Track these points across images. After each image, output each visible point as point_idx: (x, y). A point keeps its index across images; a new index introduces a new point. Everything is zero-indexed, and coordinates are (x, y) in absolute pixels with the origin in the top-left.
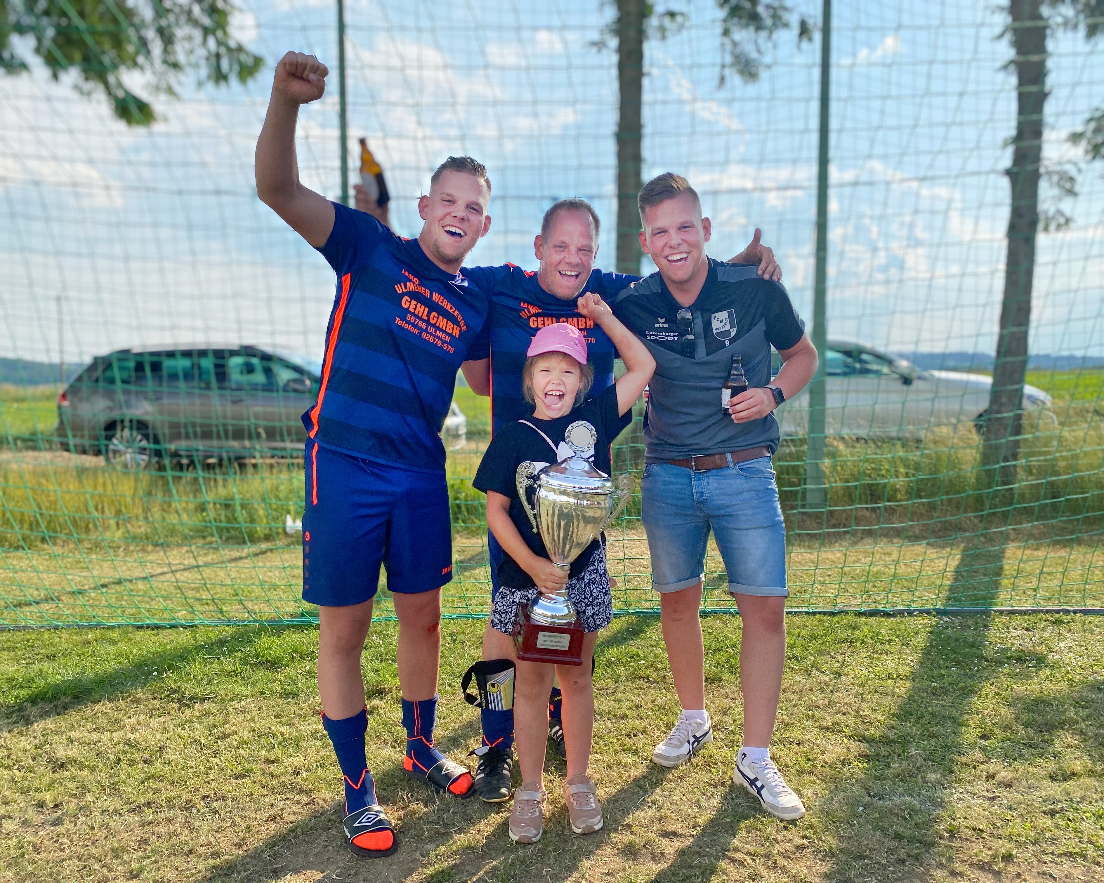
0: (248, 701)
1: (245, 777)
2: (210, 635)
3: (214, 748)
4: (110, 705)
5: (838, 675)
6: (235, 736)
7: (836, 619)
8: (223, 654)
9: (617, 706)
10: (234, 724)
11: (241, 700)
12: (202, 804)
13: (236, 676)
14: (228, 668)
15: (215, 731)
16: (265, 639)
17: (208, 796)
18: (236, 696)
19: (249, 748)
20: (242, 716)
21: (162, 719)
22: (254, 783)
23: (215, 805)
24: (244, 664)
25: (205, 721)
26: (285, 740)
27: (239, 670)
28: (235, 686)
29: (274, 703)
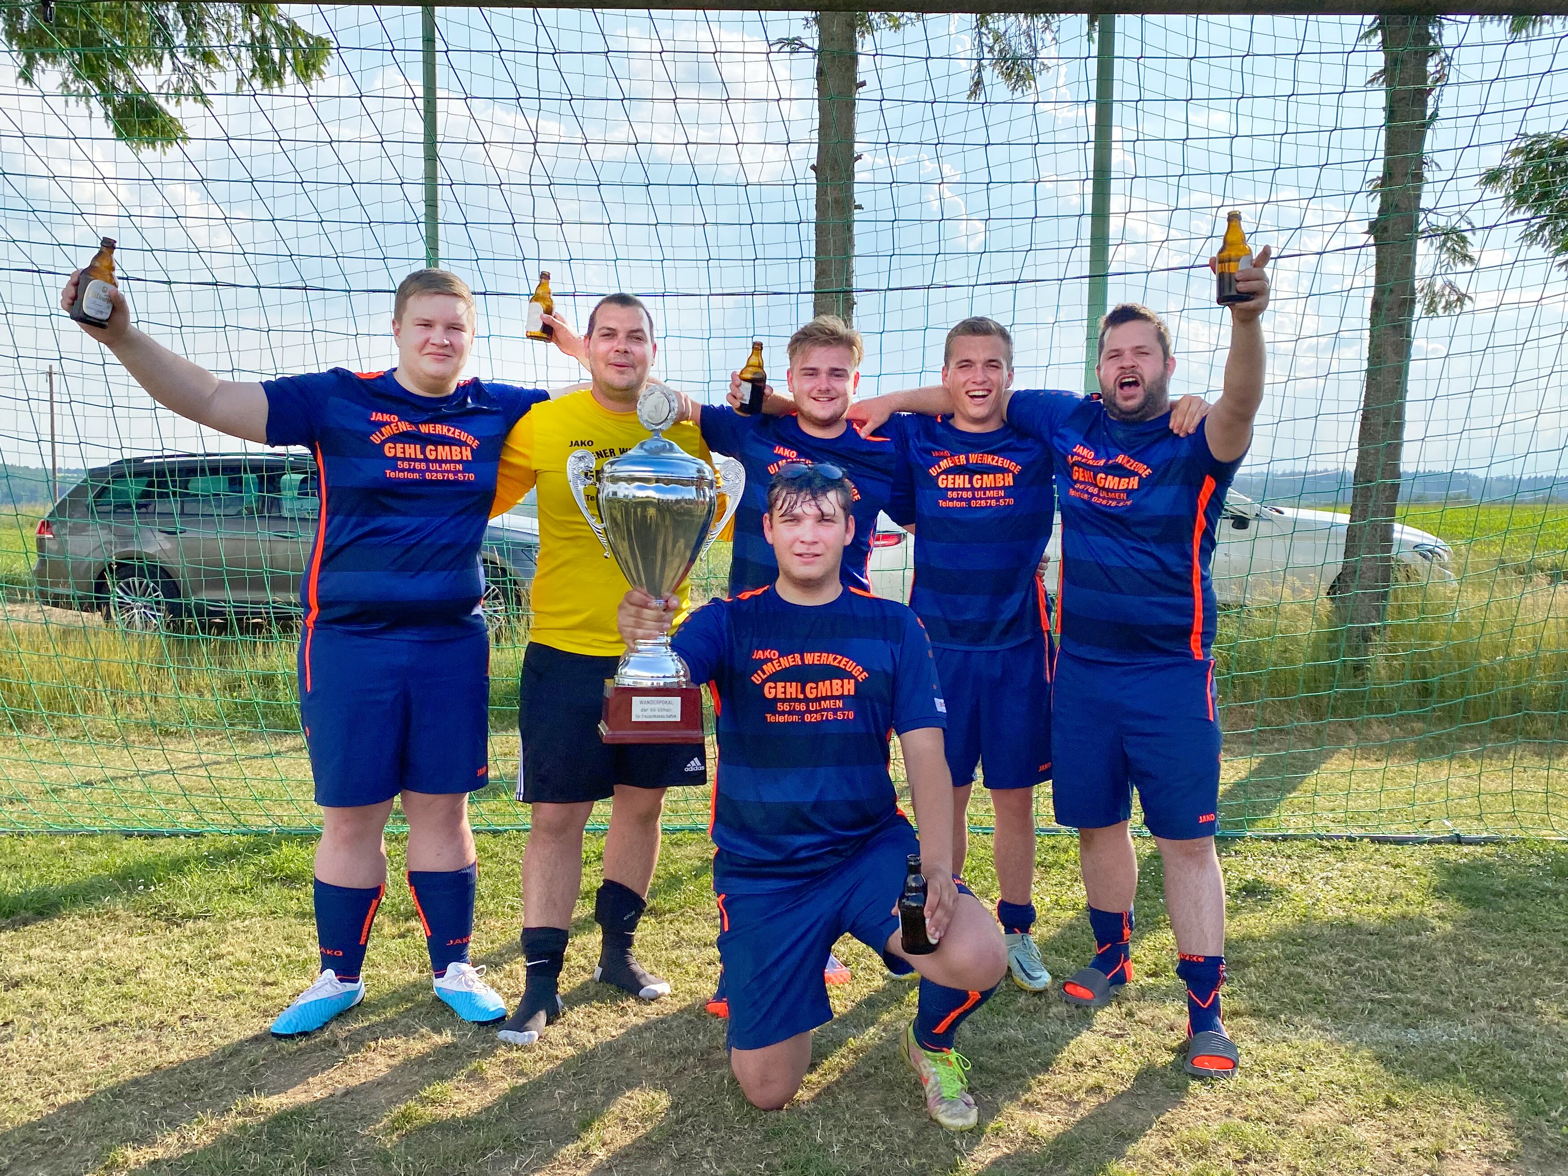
0: (253, 920)
1: (233, 998)
2: (219, 844)
3: (202, 969)
4: (80, 922)
6: (230, 957)
8: (231, 866)
10: (231, 945)
11: (245, 919)
12: (179, 1024)
13: (245, 893)
14: (234, 882)
15: (207, 951)
16: (287, 850)
17: (187, 1017)
18: (240, 915)
19: (245, 970)
20: (242, 936)
21: (144, 938)
22: (244, 1004)
23: (194, 1025)
24: (256, 879)
25: (197, 941)
26: (290, 962)
27: (249, 886)
28: (241, 904)
29: (286, 924)
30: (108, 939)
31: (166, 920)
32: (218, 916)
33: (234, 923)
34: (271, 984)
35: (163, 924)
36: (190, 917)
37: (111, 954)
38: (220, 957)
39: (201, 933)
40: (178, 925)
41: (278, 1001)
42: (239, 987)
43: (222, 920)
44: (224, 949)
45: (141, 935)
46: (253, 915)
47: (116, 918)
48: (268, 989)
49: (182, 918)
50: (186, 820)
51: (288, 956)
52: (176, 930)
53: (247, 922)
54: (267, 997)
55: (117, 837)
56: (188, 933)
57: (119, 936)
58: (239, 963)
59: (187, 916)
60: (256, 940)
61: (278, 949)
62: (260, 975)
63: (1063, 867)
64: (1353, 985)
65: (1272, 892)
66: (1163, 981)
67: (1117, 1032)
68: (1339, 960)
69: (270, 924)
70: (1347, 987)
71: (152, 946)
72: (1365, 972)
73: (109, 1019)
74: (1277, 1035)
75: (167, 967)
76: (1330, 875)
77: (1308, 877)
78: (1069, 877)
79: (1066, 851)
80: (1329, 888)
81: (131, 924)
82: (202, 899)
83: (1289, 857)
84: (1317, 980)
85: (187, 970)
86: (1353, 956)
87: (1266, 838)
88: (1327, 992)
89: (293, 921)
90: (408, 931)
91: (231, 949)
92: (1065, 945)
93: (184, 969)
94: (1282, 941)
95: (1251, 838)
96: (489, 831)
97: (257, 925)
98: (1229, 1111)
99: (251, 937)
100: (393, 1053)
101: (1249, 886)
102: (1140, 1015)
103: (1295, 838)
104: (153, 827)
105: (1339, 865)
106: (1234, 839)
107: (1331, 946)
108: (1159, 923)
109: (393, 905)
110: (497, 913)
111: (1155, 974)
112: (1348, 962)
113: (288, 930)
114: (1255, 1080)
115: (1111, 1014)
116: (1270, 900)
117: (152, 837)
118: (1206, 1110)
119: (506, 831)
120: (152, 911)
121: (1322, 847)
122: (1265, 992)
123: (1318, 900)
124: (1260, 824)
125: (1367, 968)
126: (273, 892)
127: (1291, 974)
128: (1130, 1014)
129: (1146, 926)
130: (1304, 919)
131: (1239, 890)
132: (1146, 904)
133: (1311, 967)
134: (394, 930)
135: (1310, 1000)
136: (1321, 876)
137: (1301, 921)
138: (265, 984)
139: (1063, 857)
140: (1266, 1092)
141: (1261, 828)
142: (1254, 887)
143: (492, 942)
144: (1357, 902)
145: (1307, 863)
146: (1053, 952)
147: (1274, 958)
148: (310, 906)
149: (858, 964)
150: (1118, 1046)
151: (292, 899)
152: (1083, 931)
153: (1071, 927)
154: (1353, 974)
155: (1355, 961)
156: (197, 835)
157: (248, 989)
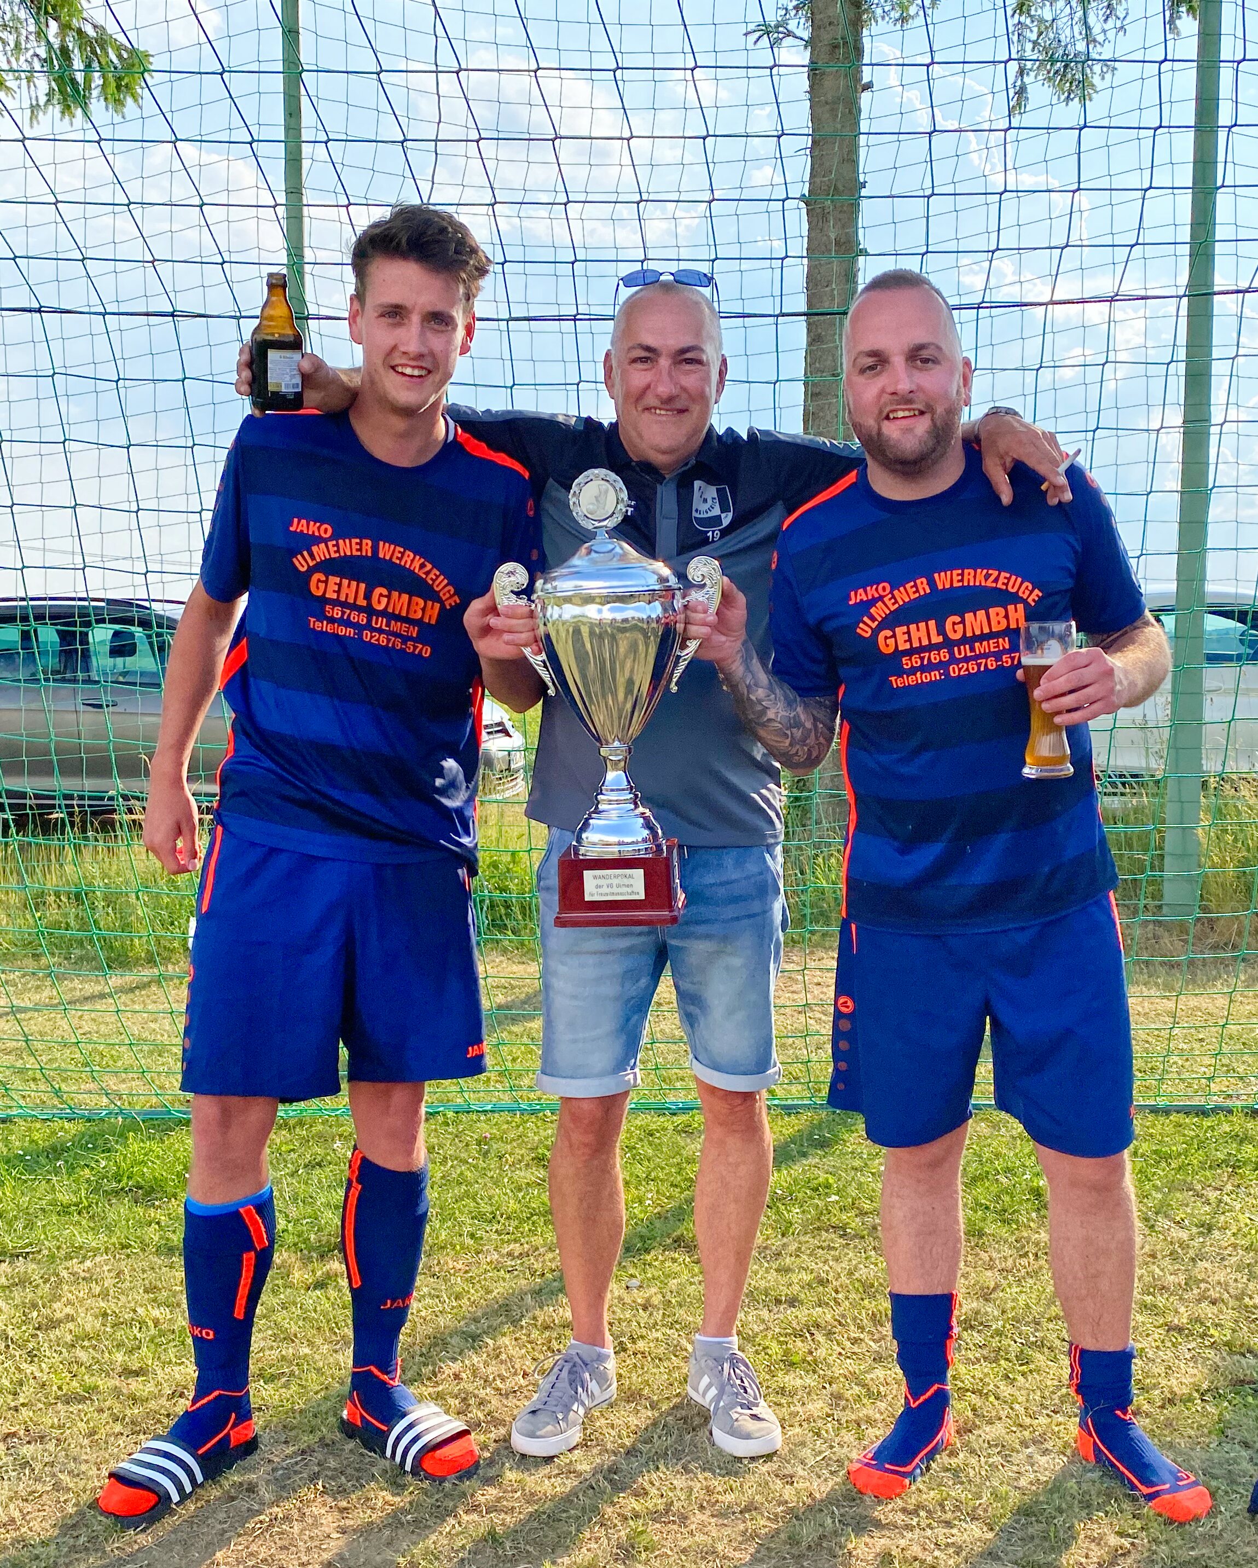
0: (98, 1259)
1: (82, 1400)
2: (36, 1136)
3: (30, 1345)
5: (1208, 1228)
6: (71, 1325)
7: (1207, 1123)
8: (57, 1172)
9: (783, 1280)
10: (69, 1303)
11: (85, 1257)
13: (81, 1214)
14: (65, 1197)
15: (35, 1314)
16: (135, 1145)
17: (14, 1435)
18: (78, 1252)
27: (85, 1203)
33: (69, 1264)
36: (5, 1255)
54: (134, 1399)
58: (85, 1336)
61: (140, 1311)
62: (119, 1357)
69: (122, 1266)
82: (19, 1225)
85: (7, 1347)
89: (156, 1260)
91: (69, 1310)
97: (103, 1264)
99: (97, 1290)
110: (453, 1246)
113: (150, 1275)
151: (149, 1223)
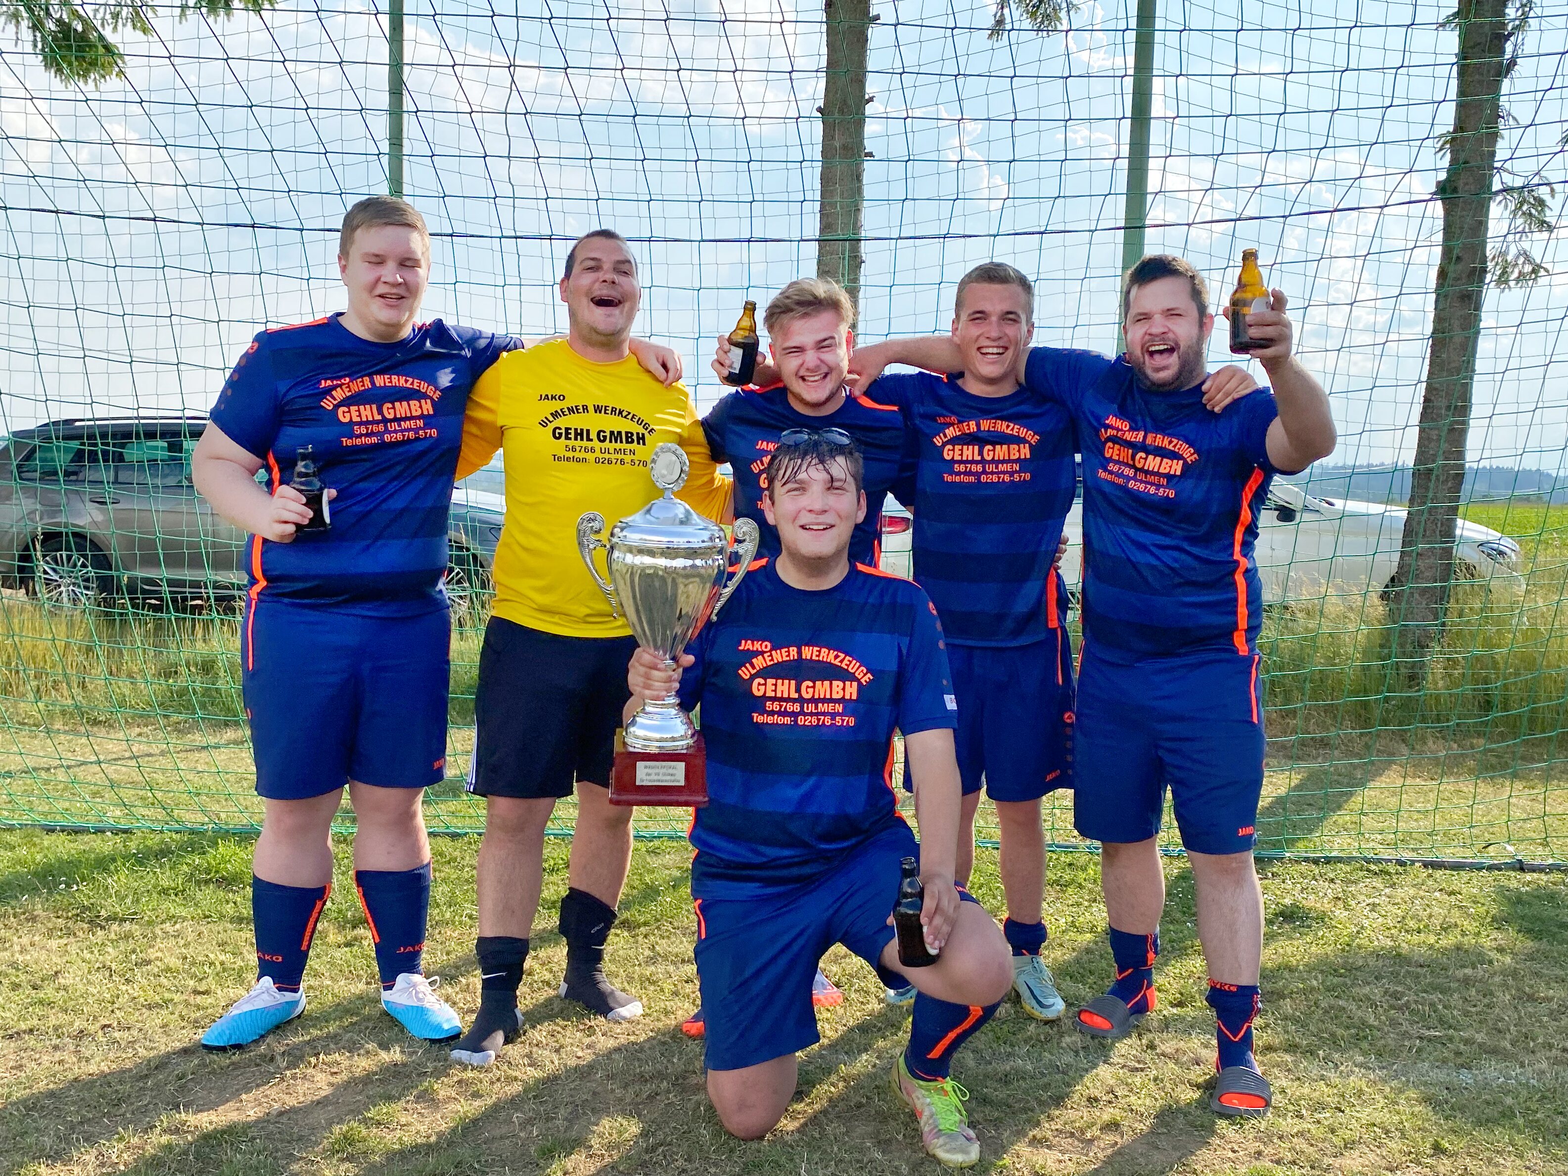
2: (149, 842)
8: (162, 866)
10: (159, 950)
11: (176, 923)
12: (100, 1033)
13: (176, 895)
14: (165, 883)
15: (134, 956)
16: (224, 849)
17: (109, 1026)
18: (171, 918)
19: (175, 977)
20: (173, 942)
21: (64, 941)
22: (172, 1013)
23: (117, 1035)
24: (190, 880)
25: (122, 946)
26: (224, 970)
27: (181, 888)
28: (171, 906)
29: (221, 928)
30: (25, 940)
31: (90, 922)
32: (146, 918)
33: (164, 926)
34: (203, 993)
35: (86, 926)
36: (115, 919)
37: (28, 957)
38: (148, 962)
39: (128, 936)
40: (103, 928)
41: (210, 1011)
42: (167, 995)
43: (150, 923)
44: (152, 954)
45: (61, 937)
46: (184, 919)
47: (34, 919)
48: (199, 999)
49: (107, 919)
50: (114, 815)
51: (222, 963)
52: (100, 933)
53: (178, 926)
54: (198, 1007)
55: (38, 831)
56: (113, 936)
57: (36, 938)
58: (168, 969)
59: (113, 918)
60: (186, 945)
61: (212, 956)
62: (192, 983)
63: (1080, 886)
64: (1400, 1021)
65: (1312, 918)
66: (1188, 1011)
67: (1137, 1065)
68: (1385, 993)
69: (203, 929)
70: (1394, 1023)
71: (73, 949)
72: (1414, 1006)
73: (23, 1026)
74: (1315, 1073)
75: (89, 972)
76: (1377, 901)
77: (1353, 903)
78: (1087, 897)
79: (1084, 869)
80: (1376, 915)
81: (50, 925)
82: (128, 901)
83: (1332, 881)
84: (1360, 1013)
85: (111, 976)
86: (1399, 989)
87: (1307, 860)
88: (1371, 1027)
89: (229, 925)
90: (356, 939)
91: (159, 954)
92: (1081, 971)
93: (108, 975)
94: (1322, 972)
95: (1290, 859)
96: (447, 834)
97: (189, 929)
98: (1259, 1153)
99: (182, 942)
100: (335, 1070)
101: (1288, 912)
102: (1163, 1048)
103: (1339, 860)
104: (77, 822)
105: (1387, 890)
106: (1271, 860)
107: (1376, 978)
108: (1186, 949)
109: (340, 911)
110: (453, 923)
111: (1180, 1004)
112: (1396, 996)
113: (223, 936)
114: (1289, 1120)
115: (1131, 1046)
116: (1309, 927)
117: (76, 832)
118: (1234, 1152)
119: (466, 834)
120: (74, 912)
121: (1368, 870)
122: (1302, 1026)
123: (1362, 927)
124: (1300, 845)
125: (1416, 1002)
126: (207, 896)
127: (1332, 1007)
128: (1151, 1046)
129: (1172, 952)
130: (1347, 948)
131: (1276, 915)
132: (1172, 927)
133: (1354, 1000)
134: (341, 939)
135: (1352, 1036)
136: (1368, 901)
137: (1343, 950)
138: (196, 992)
139: (1082, 875)
140: (1300, 1134)
141: (1301, 849)
142: (1293, 913)
143: (448, 954)
144: (1407, 931)
145: (1352, 888)
146: (1068, 978)
147: (1313, 989)
148: (247, 911)
149: (851, 986)
150: (1138, 1080)
151: (227, 902)
152: (1101, 956)
153: (1088, 951)
154: (1400, 1008)
155: (1403, 994)
156: (125, 831)
157: (177, 998)
